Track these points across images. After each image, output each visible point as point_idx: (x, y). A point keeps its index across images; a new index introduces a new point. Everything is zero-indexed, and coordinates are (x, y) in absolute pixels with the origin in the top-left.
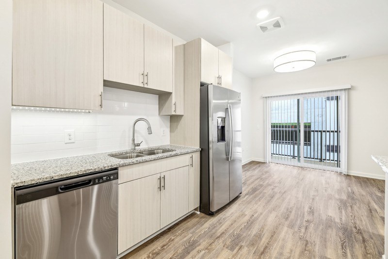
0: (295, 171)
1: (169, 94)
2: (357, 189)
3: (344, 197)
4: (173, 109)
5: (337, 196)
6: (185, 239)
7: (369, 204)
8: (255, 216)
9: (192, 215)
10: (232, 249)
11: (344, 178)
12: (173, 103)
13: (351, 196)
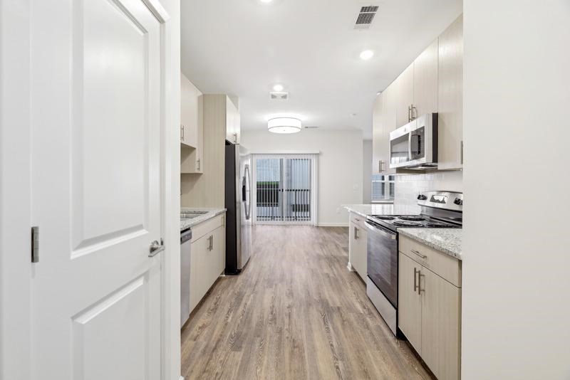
0: (281, 229)
1: (193, 149)
2: (326, 234)
3: (321, 241)
4: (197, 167)
5: (316, 241)
6: (230, 294)
7: (335, 242)
8: (272, 265)
9: (219, 279)
11: (316, 229)
12: (197, 159)
13: (324, 239)
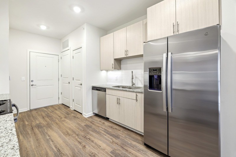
10: (112, 152)
